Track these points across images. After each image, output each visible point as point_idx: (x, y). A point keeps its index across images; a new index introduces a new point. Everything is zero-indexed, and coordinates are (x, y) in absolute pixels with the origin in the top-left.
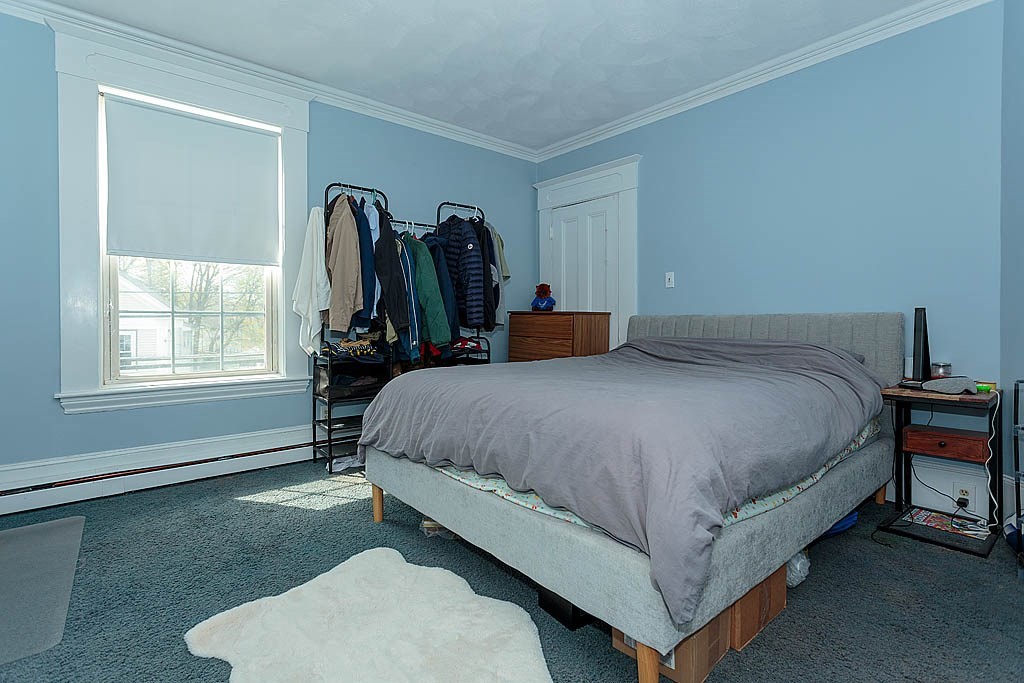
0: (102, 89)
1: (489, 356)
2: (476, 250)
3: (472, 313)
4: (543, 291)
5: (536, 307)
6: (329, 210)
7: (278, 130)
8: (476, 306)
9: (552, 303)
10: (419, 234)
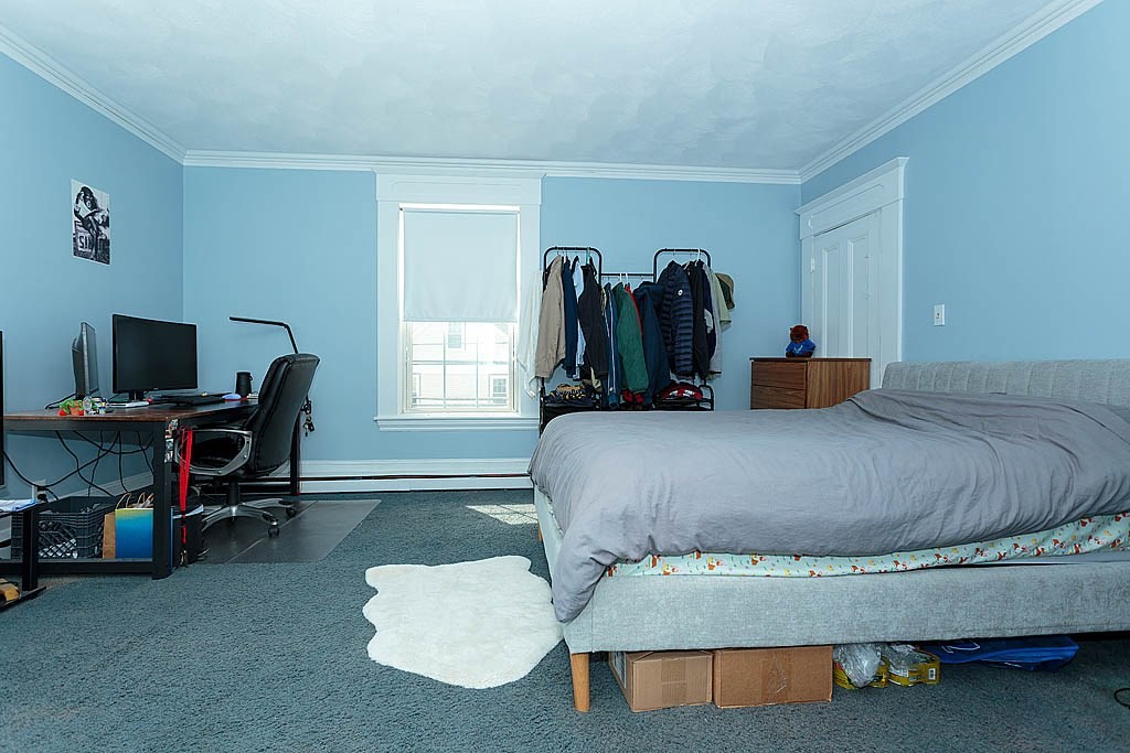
0: (402, 205)
1: (712, 406)
2: (687, 296)
3: (679, 360)
4: (799, 333)
5: (790, 353)
6: (547, 272)
7: (517, 208)
8: (684, 354)
9: (810, 349)
10: (635, 284)
